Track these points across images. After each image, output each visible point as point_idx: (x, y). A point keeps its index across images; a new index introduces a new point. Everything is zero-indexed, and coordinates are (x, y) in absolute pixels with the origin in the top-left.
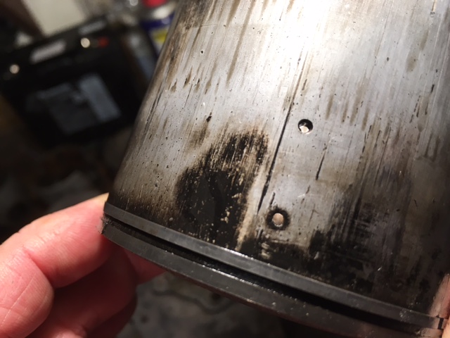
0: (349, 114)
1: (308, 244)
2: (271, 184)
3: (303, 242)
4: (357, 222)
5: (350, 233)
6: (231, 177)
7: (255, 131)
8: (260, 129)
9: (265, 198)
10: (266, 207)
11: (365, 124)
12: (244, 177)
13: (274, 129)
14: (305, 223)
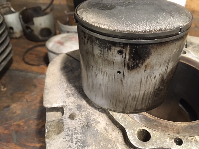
0: (110, 76)
1: (112, 48)
2: (124, 59)
3: (113, 48)
4: (102, 53)
5: (103, 51)
6: (135, 59)
7: (131, 70)
8: (130, 71)
9: (125, 56)
10: (124, 54)
11: (106, 73)
12: (131, 60)
13: (126, 71)
14: (113, 52)
